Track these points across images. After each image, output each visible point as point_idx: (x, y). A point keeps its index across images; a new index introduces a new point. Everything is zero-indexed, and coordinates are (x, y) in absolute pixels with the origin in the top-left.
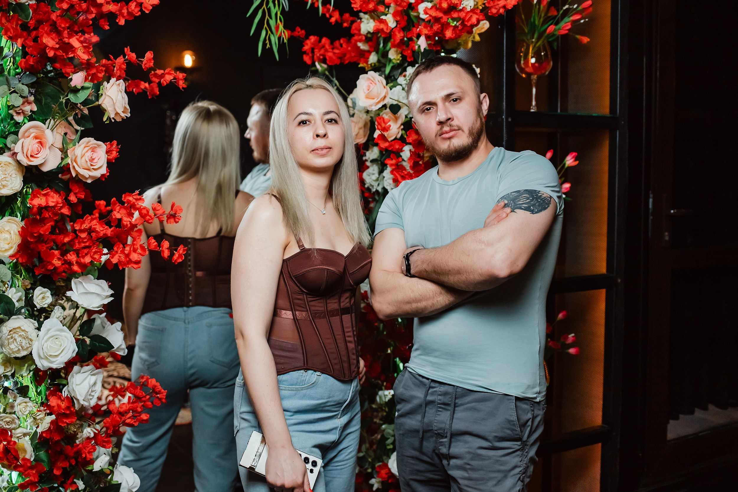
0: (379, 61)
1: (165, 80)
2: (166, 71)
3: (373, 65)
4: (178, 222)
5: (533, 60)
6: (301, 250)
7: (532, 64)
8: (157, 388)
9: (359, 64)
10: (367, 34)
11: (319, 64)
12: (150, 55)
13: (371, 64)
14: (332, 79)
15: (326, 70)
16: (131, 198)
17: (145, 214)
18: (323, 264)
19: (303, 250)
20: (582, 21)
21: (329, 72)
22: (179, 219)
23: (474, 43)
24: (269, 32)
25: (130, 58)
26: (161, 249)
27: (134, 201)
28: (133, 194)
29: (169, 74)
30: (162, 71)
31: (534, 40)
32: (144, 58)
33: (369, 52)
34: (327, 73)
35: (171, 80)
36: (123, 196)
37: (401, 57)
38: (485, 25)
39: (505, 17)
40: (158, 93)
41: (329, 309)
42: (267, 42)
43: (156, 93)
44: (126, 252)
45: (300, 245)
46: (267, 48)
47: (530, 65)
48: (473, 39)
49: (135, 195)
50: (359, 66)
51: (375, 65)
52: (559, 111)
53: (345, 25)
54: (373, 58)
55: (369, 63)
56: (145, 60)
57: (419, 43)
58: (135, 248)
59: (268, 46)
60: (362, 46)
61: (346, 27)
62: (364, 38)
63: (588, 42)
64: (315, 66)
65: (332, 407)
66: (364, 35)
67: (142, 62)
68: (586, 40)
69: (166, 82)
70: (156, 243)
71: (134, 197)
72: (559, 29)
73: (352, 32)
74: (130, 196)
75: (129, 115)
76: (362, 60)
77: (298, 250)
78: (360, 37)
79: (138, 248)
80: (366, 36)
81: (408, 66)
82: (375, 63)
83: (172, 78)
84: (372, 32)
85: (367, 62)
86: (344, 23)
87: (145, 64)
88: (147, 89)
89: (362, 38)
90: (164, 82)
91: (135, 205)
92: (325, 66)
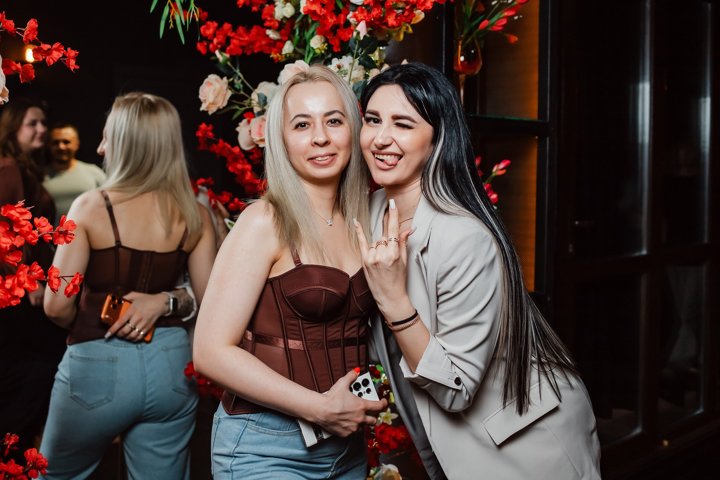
0: (295, 51)
1: (52, 58)
2: (54, 46)
3: (288, 55)
4: (70, 242)
5: (462, 59)
6: (297, 266)
7: (461, 62)
8: (38, 461)
9: (270, 54)
10: (282, 20)
11: (220, 53)
12: (34, 23)
13: (286, 55)
14: (235, 70)
15: (228, 60)
16: (13, 212)
17: (27, 231)
18: (321, 284)
19: (298, 267)
20: (516, 18)
21: (232, 63)
22: (72, 238)
23: (405, 34)
24: (173, 9)
25: (7, 26)
26: (48, 278)
27: (18, 215)
28: (16, 206)
29: (57, 50)
30: (48, 46)
31: (463, 36)
32: (25, 27)
33: (282, 42)
34: (229, 63)
35: (60, 58)
36: (3, 209)
37: (326, 46)
38: (420, 15)
39: (444, 7)
40: (34, 76)
41: (329, 338)
42: (171, 20)
43: (32, 76)
44: (8, 286)
45: (297, 261)
46: (170, 28)
47: (459, 63)
48: (406, 31)
49: (19, 207)
50: (271, 56)
51: (290, 56)
52: (478, 113)
53: (255, 8)
54: (288, 48)
55: (284, 53)
56: (27, 30)
57: (358, 28)
58: (20, 281)
59: (172, 25)
60: (272, 34)
61: (255, 12)
62: (277, 25)
63: (516, 42)
64: (215, 55)
65: (325, 458)
66: (278, 21)
67: (22, 32)
68: (514, 39)
69: (53, 60)
70: (41, 270)
71: (18, 210)
72: (492, 24)
73: (263, 17)
74: (11, 209)
75: (7, 100)
76: (274, 50)
77: (293, 266)
78: (272, 23)
79: (25, 281)
80: (281, 23)
81: (333, 57)
82: (289, 54)
83: (61, 55)
84: (288, 17)
85: (280, 52)
86: (253, 6)
87: (27, 35)
88: (19, 71)
89: (274, 24)
90: (51, 60)
91: (20, 221)
92: (227, 56)
